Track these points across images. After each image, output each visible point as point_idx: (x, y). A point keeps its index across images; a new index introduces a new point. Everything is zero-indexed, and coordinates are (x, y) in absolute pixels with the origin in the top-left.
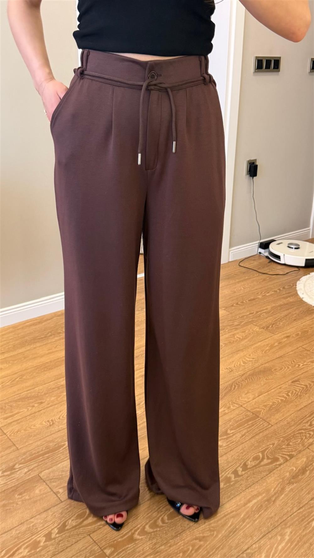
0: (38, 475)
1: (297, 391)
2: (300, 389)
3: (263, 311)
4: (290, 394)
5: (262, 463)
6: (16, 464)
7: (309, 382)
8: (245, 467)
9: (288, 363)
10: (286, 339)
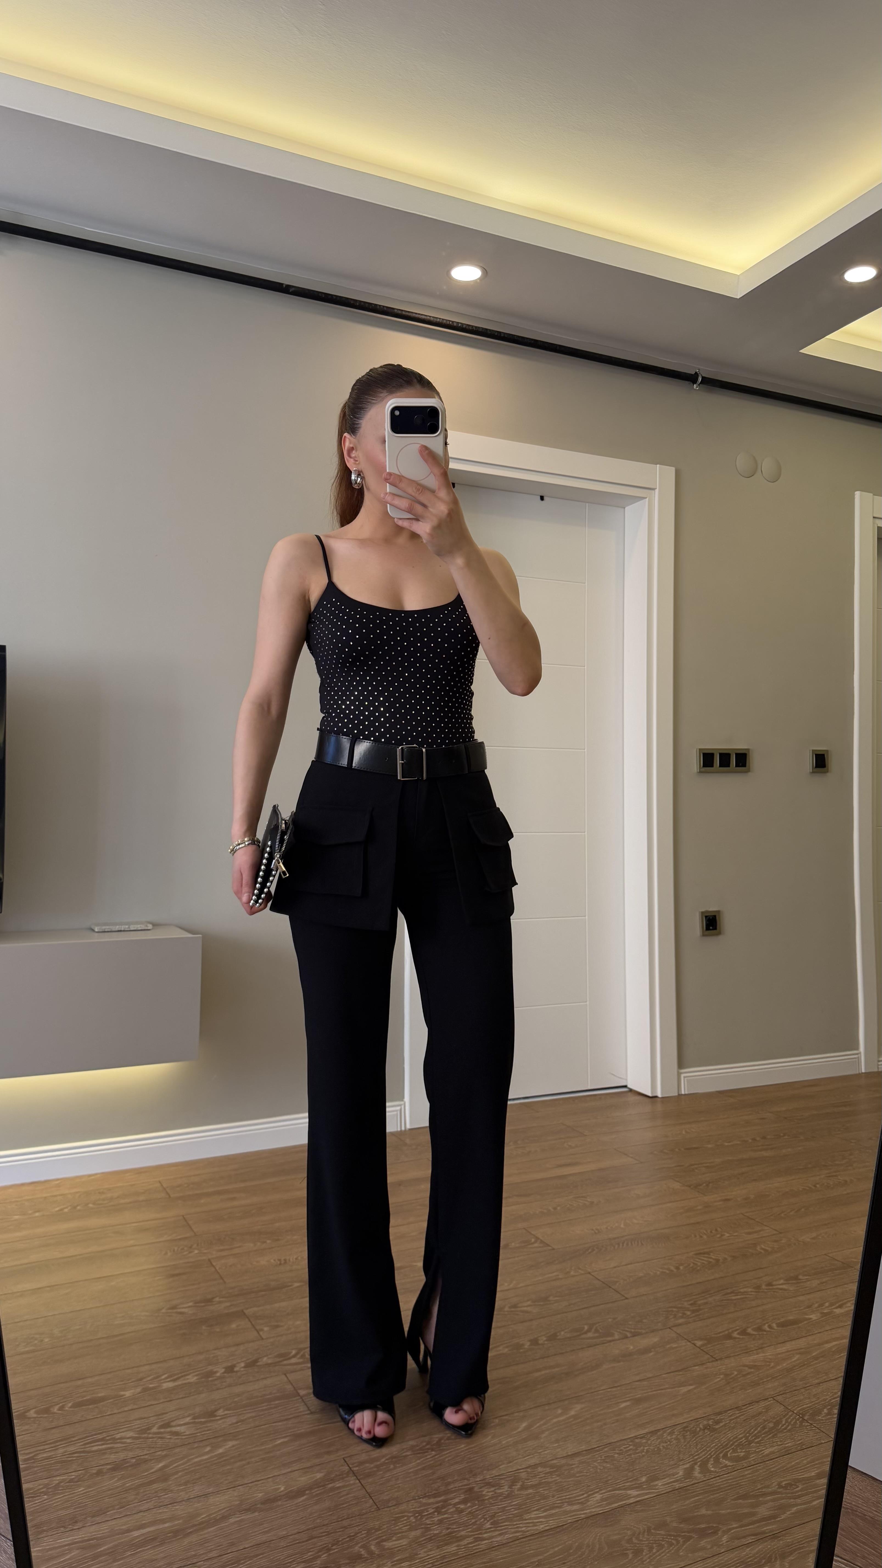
0: (243, 1311)
1: (696, 1264)
2: (703, 1263)
3: (704, 1165)
4: (681, 1268)
5: (583, 1336)
6: (215, 1297)
7: (726, 1256)
8: (553, 1338)
9: (705, 1232)
10: (721, 1203)
